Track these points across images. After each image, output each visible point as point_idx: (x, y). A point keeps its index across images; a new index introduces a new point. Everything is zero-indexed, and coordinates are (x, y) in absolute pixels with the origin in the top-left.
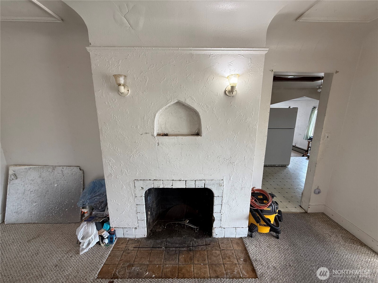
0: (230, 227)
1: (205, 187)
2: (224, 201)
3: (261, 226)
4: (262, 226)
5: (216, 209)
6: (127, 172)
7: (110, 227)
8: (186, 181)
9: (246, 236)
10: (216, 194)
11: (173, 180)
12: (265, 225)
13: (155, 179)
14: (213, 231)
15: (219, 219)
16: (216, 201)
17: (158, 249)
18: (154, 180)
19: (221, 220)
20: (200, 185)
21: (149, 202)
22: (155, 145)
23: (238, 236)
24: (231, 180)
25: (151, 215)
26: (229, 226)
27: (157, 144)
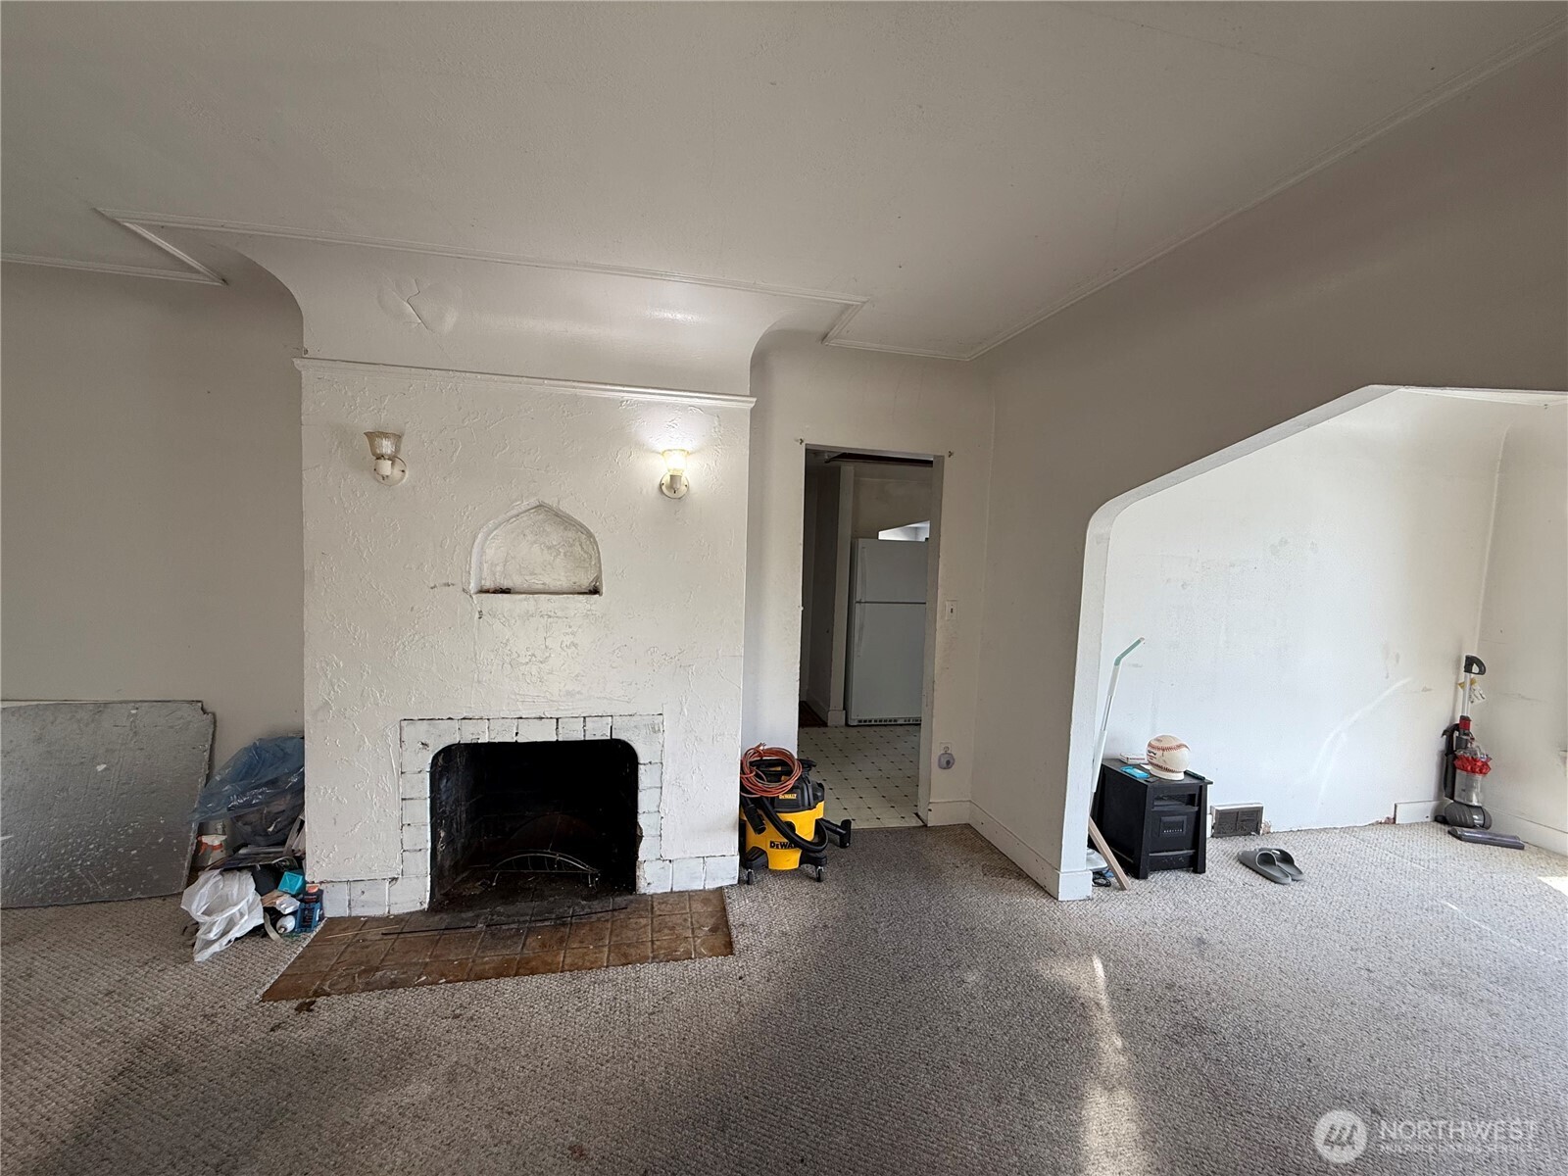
0: (688, 856)
1: (613, 737)
2: (666, 777)
3: (775, 850)
4: (777, 848)
5: (645, 800)
6: (381, 696)
7: (305, 882)
8: (557, 719)
9: (736, 882)
10: (643, 756)
11: (521, 718)
12: (784, 846)
13: (465, 715)
14: (638, 874)
15: (653, 832)
16: (645, 778)
17: (461, 930)
18: (464, 719)
19: (661, 836)
20: (598, 732)
21: (444, 798)
22: (472, 618)
23: (711, 885)
24: (684, 715)
25: (448, 844)
26: (685, 852)
27: (477, 616)
